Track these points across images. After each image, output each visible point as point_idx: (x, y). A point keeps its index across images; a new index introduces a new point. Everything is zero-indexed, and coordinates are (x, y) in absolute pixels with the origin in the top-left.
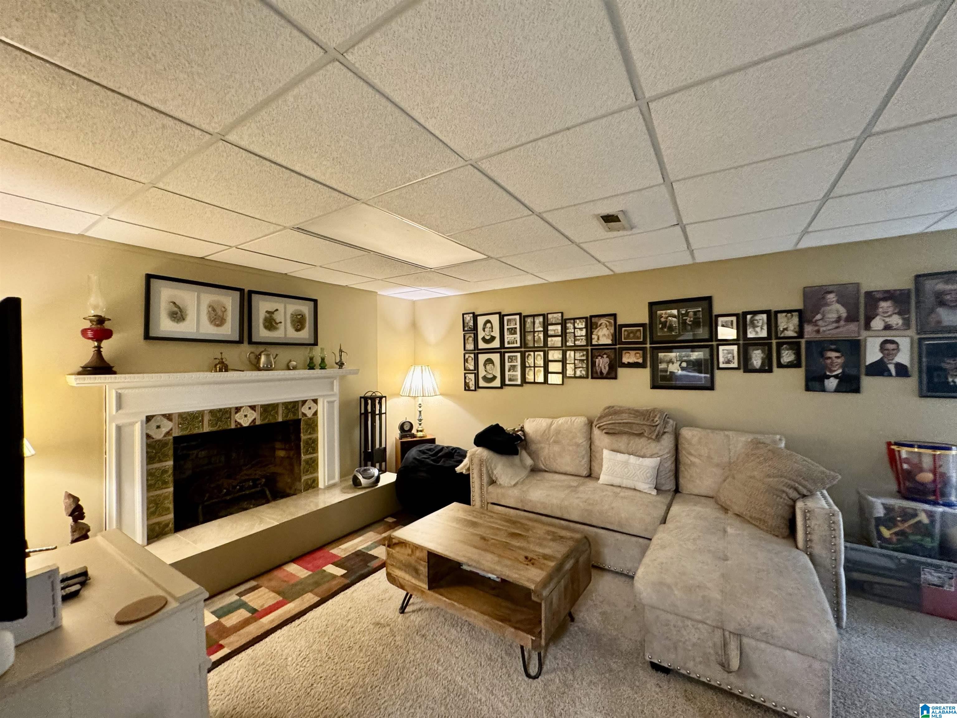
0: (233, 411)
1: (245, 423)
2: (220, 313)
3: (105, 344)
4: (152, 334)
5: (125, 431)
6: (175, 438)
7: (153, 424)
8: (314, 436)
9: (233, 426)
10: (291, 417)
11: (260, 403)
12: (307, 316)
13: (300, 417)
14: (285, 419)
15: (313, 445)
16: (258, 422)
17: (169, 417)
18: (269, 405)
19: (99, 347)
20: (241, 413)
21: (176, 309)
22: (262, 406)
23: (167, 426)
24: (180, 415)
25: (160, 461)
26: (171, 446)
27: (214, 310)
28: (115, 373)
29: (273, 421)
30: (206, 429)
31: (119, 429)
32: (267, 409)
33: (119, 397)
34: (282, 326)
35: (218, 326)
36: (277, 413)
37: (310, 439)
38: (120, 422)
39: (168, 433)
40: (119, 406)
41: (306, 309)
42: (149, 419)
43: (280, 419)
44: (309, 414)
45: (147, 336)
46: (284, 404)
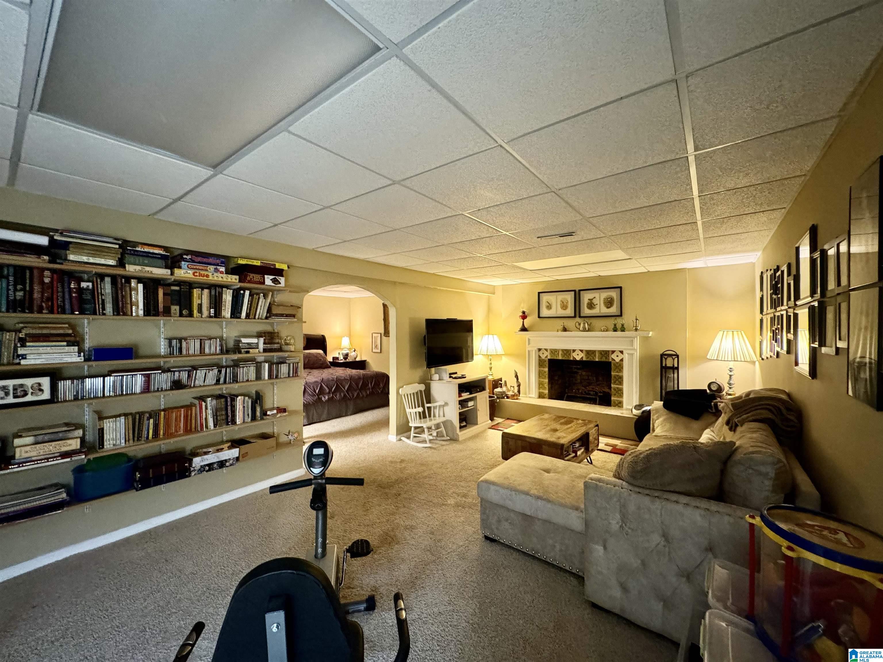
0: (572, 352)
1: (578, 358)
2: (565, 303)
3: (525, 320)
4: (541, 316)
5: (531, 353)
6: (549, 360)
7: (541, 352)
8: (620, 374)
9: (572, 359)
10: (604, 359)
11: (585, 349)
12: (615, 298)
13: (610, 360)
14: (600, 360)
15: (620, 380)
16: (584, 359)
17: (546, 350)
18: (590, 351)
19: (523, 322)
20: (576, 353)
21: (548, 305)
22: (586, 351)
23: (546, 354)
24: (550, 350)
25: (544, 368)
26: (547, 362)
27: (563, 303)
28: (527, 331)
29: (592, 360)
30: (560, 358)
31: (529, 351)
32: (589, 353)
33: (529, 340)
34: (597, 307)
35: (564, 310)
36: (595, 356)
37: (618, 376)
38: (530, 349)
39: (546, 357)
40: (529, 344)
41: (614, 294)
42: (540, 350)
43: (597, 360)
44: (617, 360)
45: (539, 317)
46: (599, 351)
